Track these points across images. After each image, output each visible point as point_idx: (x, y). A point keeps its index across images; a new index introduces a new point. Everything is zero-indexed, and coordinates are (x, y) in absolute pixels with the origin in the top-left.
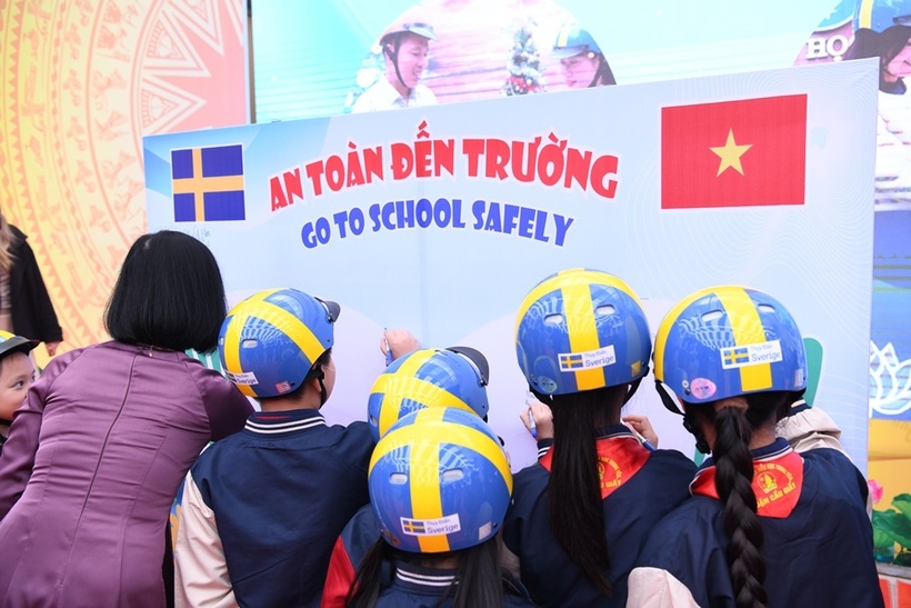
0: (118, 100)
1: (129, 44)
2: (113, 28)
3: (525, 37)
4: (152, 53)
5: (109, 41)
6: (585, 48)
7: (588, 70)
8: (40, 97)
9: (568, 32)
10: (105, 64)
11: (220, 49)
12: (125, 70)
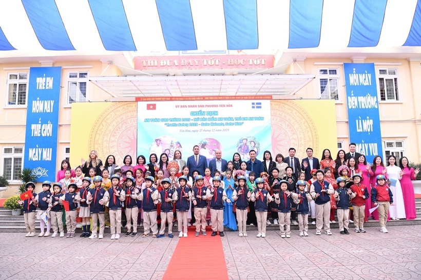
0: (115, 144)
1: (118, 137)
2: (115, 134)
3: (172, 141)
4: (121, 138)
5: (114, 136)
6: (179, 143)
7: (179, 145)
8: (100, 142)
9: (177, 141)
10: (112, 139)
11: (133, 139)
12: (116, 140)
